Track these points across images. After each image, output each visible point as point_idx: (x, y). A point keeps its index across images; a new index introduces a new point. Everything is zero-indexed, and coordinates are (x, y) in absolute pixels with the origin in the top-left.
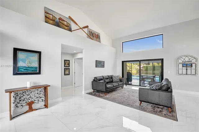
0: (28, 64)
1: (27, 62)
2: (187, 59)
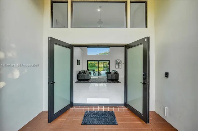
2: (118, 61)
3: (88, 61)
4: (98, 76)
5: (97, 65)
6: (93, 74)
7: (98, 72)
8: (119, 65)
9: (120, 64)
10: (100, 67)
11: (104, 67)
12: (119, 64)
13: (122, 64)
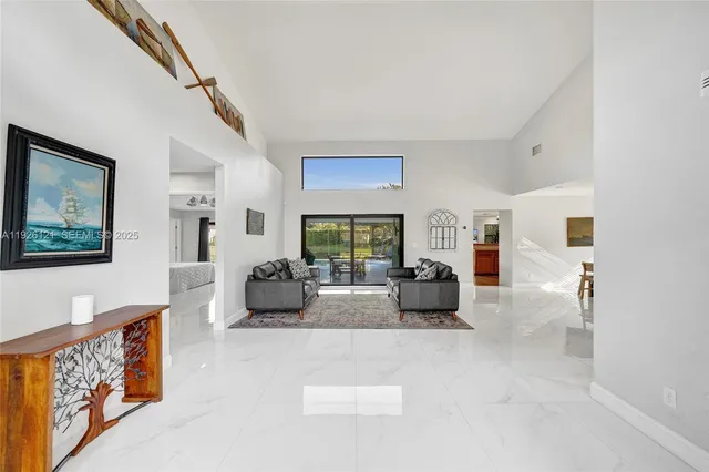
0: (68, 212)
1: (63, 204)
2: (443, 218)
3: (304, 218)
4: (352, 284)
5: (346, 238)
6: (332, 273)
7: (352, 264)
8: (446, 236)
9: (452, 229)
10: (359, 245)
11: (374, 243)
12: (446, 230)
13: (460, 230)
